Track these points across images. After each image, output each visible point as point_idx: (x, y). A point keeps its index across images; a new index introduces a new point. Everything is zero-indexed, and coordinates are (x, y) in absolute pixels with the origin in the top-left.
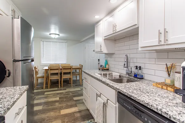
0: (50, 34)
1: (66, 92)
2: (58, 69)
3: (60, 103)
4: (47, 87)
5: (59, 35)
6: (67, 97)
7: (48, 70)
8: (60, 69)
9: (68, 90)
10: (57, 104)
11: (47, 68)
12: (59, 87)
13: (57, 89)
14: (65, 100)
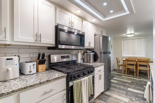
0: (126, 35)
1: (140, 80)
2: (134, 61)
3: (130, 85)
4: (124, 73)
5: (134, 34)
6: (138, 83)
7: (125, 61)
8: (135, 61)
9: (142, 79)
10: (128, 84)
11: (125, 59)
12: (134, 75)
13: (132, 76)
14: (135, 84)
